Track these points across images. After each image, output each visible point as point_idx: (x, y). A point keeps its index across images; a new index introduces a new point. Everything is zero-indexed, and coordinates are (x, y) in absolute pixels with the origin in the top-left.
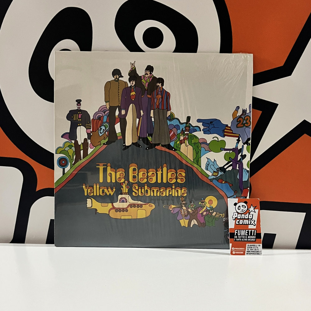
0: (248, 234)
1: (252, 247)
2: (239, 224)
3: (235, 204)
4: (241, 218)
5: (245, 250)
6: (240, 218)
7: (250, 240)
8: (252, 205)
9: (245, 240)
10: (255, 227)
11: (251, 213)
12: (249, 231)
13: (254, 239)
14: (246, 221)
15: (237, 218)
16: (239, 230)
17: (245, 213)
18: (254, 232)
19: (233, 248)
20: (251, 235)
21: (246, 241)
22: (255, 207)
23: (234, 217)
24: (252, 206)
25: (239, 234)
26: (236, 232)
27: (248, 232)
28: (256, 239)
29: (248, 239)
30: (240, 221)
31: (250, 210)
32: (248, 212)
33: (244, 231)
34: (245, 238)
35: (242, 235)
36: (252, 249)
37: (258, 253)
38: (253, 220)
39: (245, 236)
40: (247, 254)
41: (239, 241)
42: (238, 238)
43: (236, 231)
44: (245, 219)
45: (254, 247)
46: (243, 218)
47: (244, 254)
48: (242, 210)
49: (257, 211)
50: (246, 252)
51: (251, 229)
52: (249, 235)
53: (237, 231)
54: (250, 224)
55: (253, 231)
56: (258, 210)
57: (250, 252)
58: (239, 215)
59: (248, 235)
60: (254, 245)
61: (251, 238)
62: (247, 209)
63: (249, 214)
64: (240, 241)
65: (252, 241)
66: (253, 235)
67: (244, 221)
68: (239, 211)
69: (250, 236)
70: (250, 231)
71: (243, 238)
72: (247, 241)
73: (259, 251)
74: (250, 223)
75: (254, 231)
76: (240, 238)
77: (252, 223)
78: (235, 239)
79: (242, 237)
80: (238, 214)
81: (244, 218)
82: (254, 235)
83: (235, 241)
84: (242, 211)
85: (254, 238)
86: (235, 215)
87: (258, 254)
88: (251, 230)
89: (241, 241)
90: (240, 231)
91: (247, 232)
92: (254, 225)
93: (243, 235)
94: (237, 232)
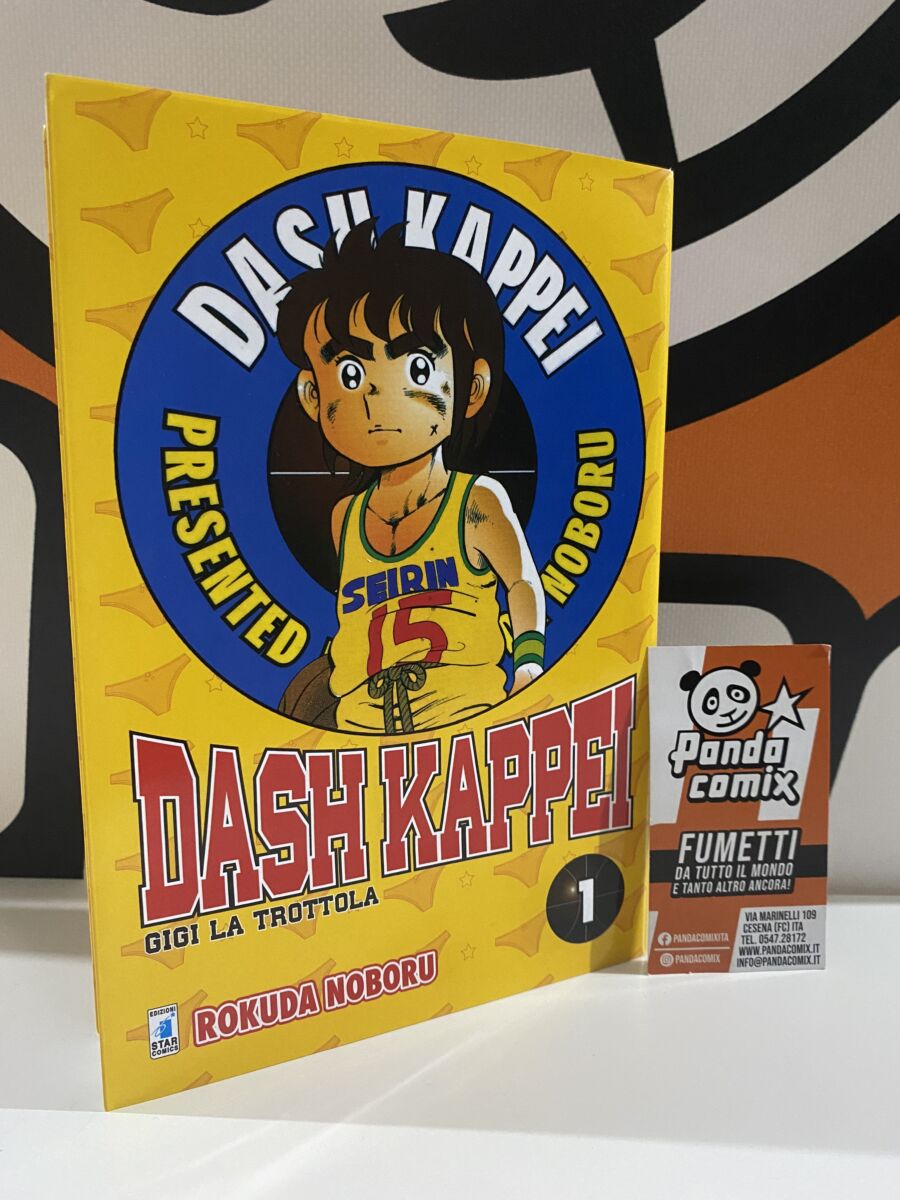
0: (752, 852)
1: (773, 923)
2: (707, 798)
3: (690, 681)
4: (719, 765)
5: (731, 943)
6: (713, 761)
7: (759, 885)
8: (784, 682)
9: (737, 886)
10: (793, 813)
11: (780, 731)
12: (760, 837)
13: (781, 878)
14: (746, 778)
15: (696, 761)
16: (701, 836)
17: (741, 735)
18: (787, 839)
19: (665, 938)
20: (770, 857)
21: (739, 893)
22: (803, 694)
23: (681, 757)
24: (784, 688)
25: (702, 856)
26: (685, 848)
27: (754, 841)
28: (792, 878)
29: (748, 879)
30: (716, 779)
31: (770, 713)
32: (761, 723)
33: (733, 836)
34: (734, 878)
35: (720, 863)
36: (769, 933)
37: (804, 955)
38: (784, 770)
39: (735, 863)
40: (742, 963)
41: (700, 895)
42: (693, 879)
43: (686, 837)
44: (743, 768)
45: (778, 926)
46: (730, 765)
47: (723, 967)
48: (729, 715)
49: (811, 715)
50: (736, 955)
51: (773, 826)
52: (761, 858)
53: (692, 842)
54: (766, 799)
55: (781, 834)
56: (817, 710)
57: (756, 951)
58: (706, 745)
59: (755, 860)
60: (782, 915)
61: (768, 878)
62: (759, 708)
63: (766, 739)
64: (706, 894)
65: (774, 892)
66: (778, 857)
67: (737, 778)
68: (710, 723)
69: (762, 863)
70: (764, 835)
71: (724, 879)
72: (747, 892)
73: (807, 943)
74: (765, 793)
75: (787, 833)
76: (707, 881)
77: (777, 793)
78: (680, 888)
79: (718, 870)
80: (702, 740)
81: (735, 761)
82: (784, 858)
83: (680, 894)
84: (727, 720)
85: (785, 877)
86: (689, 743)
87: (801, 961)
88: (773, 830)
89: (714, 894)
90: (710, 836)
91: (748, 840)
92: (792, 797)
93: (727, 863)
94: (689, 848)
